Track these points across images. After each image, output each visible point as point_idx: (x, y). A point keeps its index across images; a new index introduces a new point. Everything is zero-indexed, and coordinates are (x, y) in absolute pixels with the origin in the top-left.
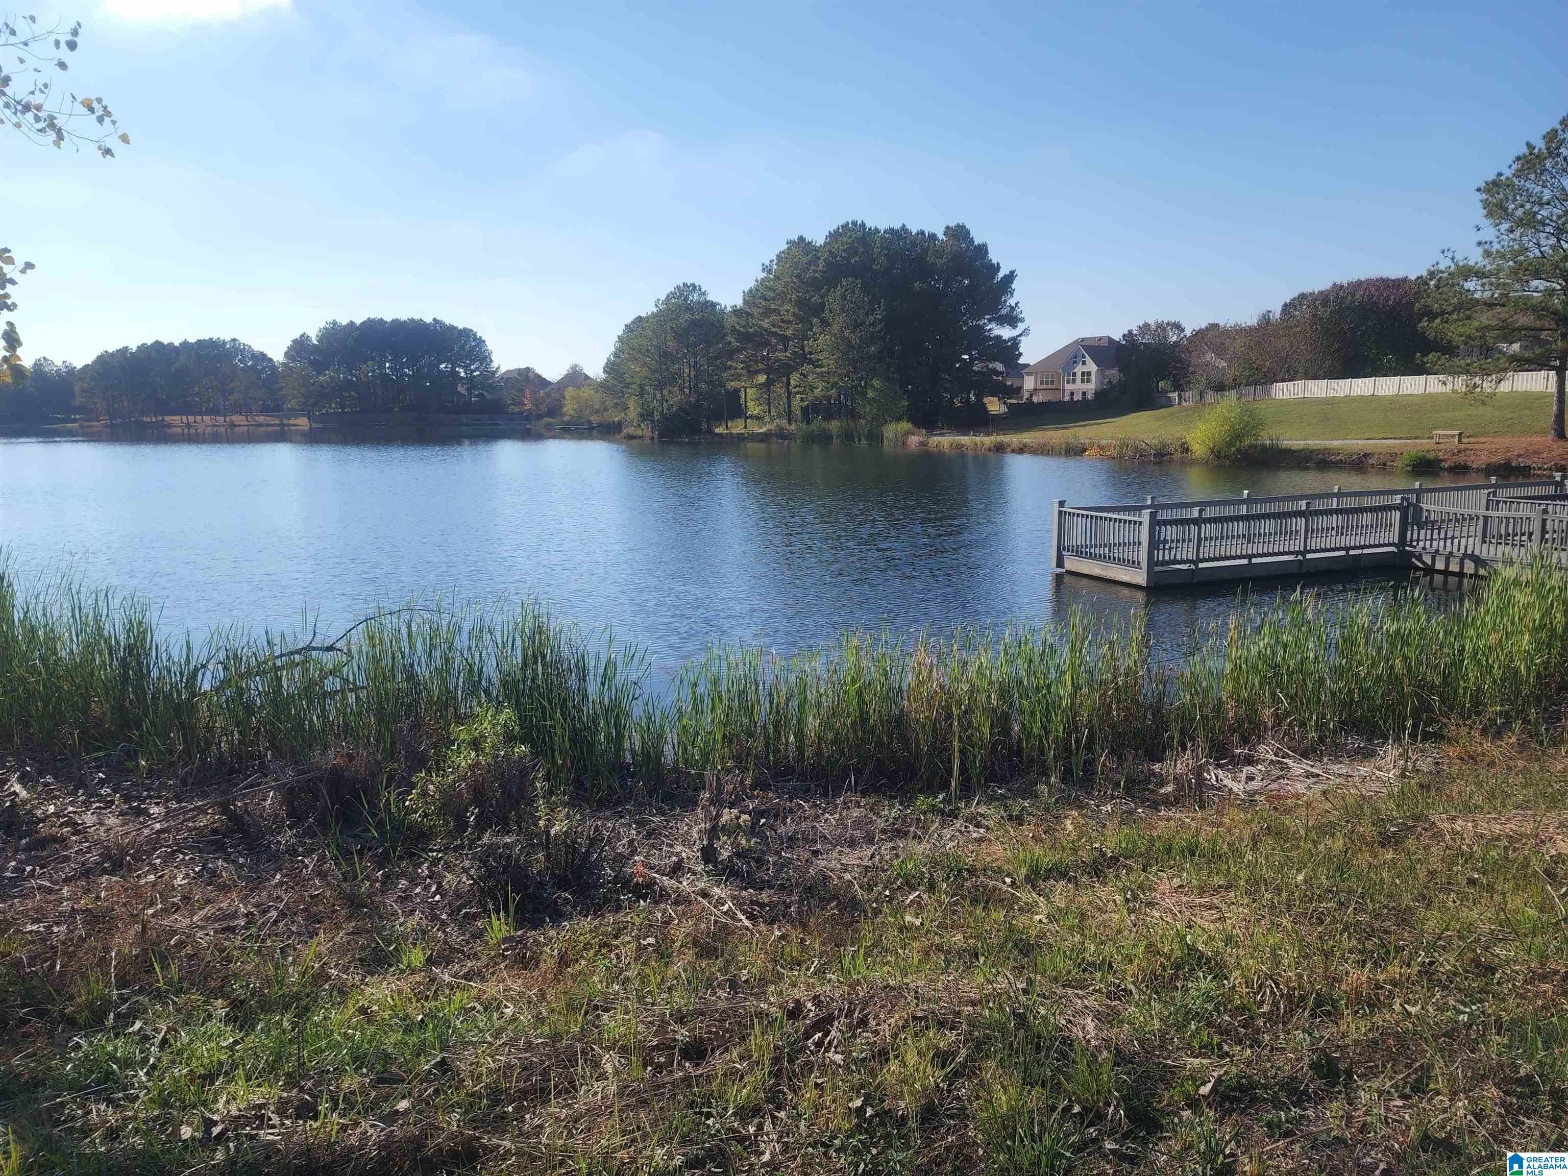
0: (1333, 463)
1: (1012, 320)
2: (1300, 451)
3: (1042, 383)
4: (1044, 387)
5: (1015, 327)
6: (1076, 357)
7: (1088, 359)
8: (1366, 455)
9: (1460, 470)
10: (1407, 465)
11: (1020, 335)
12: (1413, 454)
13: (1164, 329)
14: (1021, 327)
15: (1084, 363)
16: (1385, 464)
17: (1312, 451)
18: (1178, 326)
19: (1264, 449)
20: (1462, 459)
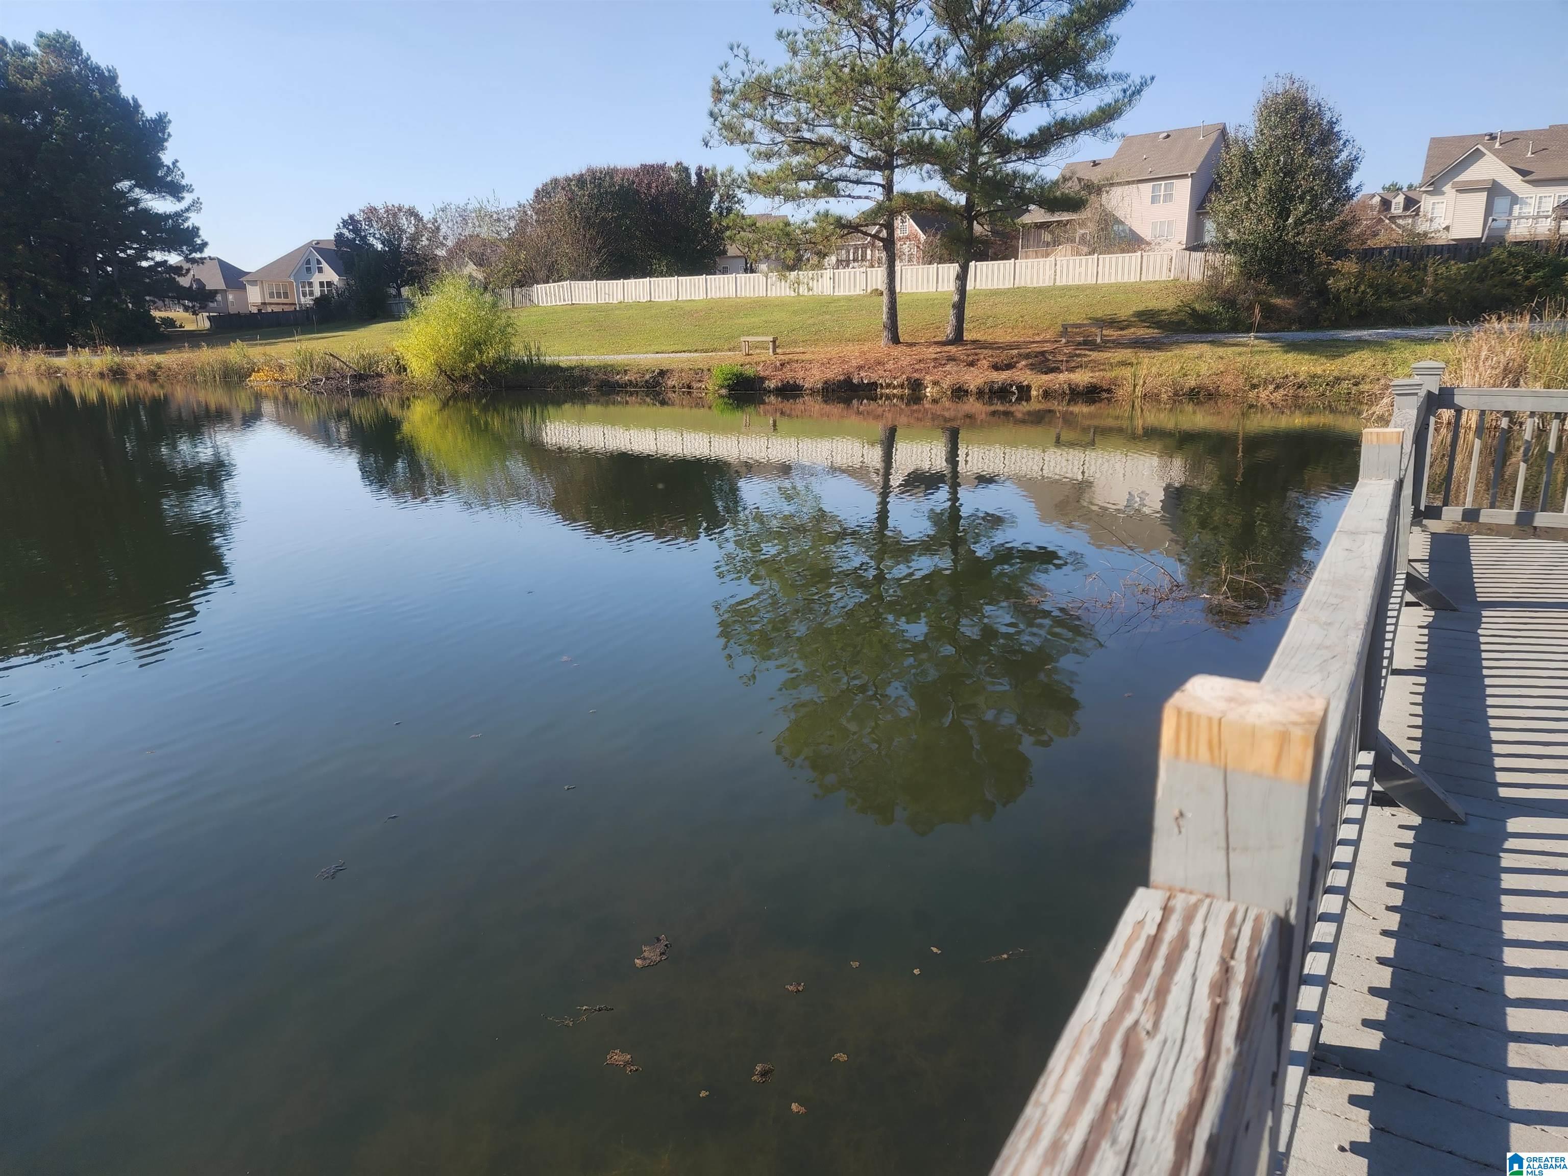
0: (620, 386)
1: (175, 190)
2: (571, 368)
3: (271, 295)
4: (276, 300)
5: (180, 199)
6: (308, 262)
7: (324, 265)
8: (662, 373)
9: (789, 391)
10: (722, 387)
11: (188, 210)
12: (726, 369)
13: (395, 215)
14: (188, 198)
15: (320, 270)
16: (689, 387)
17: (588, 369)
18: (412, 213)
19: (519, 367)
20: (788, 375)
